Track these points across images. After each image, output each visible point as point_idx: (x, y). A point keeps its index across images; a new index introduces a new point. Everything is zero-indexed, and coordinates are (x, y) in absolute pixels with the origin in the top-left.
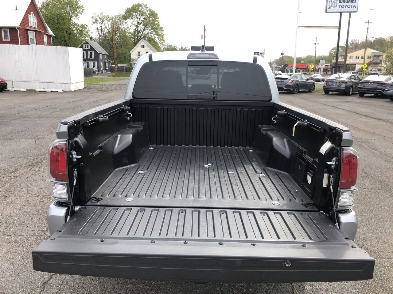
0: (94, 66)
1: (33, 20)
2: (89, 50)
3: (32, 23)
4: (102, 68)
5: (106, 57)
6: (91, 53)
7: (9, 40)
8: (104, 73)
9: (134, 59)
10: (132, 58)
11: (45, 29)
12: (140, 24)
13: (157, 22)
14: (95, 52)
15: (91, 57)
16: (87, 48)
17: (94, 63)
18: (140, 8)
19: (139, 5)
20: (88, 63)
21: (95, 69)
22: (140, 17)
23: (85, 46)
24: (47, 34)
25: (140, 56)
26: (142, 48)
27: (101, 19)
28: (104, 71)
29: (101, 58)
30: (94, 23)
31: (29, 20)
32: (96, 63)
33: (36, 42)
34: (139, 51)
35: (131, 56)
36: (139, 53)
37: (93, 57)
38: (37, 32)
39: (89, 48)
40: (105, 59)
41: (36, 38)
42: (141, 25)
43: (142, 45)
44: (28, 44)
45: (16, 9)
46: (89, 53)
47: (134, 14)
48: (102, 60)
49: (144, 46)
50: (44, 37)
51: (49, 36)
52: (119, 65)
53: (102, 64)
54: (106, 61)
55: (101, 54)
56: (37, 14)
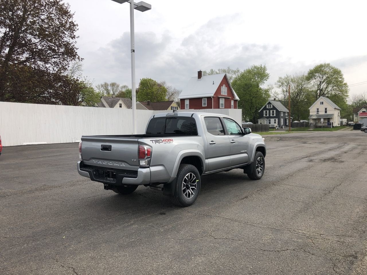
0: (275, 123)
1: (224, 91)
2: (271, 109)
3: (223, 92)
4: (282, 124)
5: (287, 115)
6: (273, 112)
7: (206, 106)
8: (283, 128)
9: (312, 115)
10: (311, 114)
11: (233, 95)
12: (322, 83)
13: (340, 79)
14: (277, 110)
15: (273, 115)
16: (270, 108)
17: (275, 120)
18: (323, 68)
19: (321, 66)
20: (270, 120)
21: (276, 125)
22: (323, 77)
23: (269, 106)
24: (234, 99)
25: (318, 112)
26: (321, 104)
27: (286, 82)
28: (284, 127)
29: (282, 115)
30: (280, 86)
31: (221, 91)
32: (277, 119)
33: (225, 106)
34: (318, 108)
35: (309, 112)
36: (318, 109)
37: (275, 115)
38: (226, 99)
39: (272, 107)
40: (286, 116)
41: (225, 103)
42: (324, 84)
43: (321, 102)
44: (219, 108)
45: (213, 84)
46: (271, 111)
47: (317, 74)
48: (282, 117)
49: (323, 102)
50: (231, 102)
51: (235, 101)
52: (301, 121)
53: (282, 120)
54: (287, 117)
55: (282, 112)
56: (228, 85)
